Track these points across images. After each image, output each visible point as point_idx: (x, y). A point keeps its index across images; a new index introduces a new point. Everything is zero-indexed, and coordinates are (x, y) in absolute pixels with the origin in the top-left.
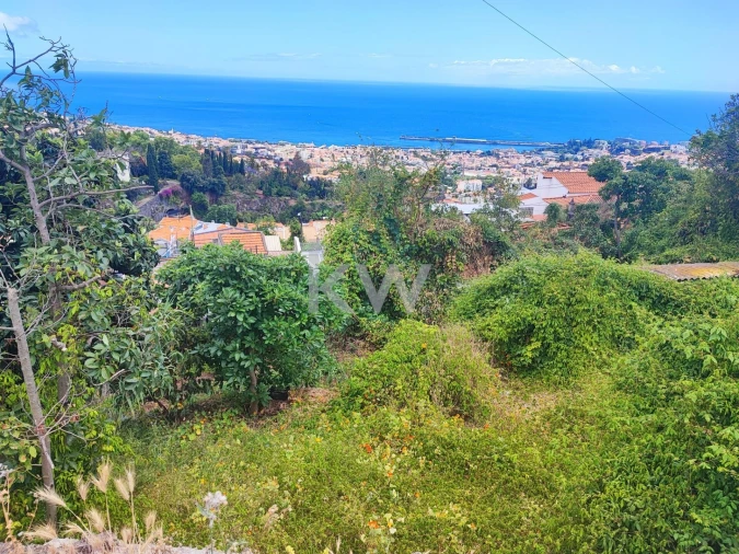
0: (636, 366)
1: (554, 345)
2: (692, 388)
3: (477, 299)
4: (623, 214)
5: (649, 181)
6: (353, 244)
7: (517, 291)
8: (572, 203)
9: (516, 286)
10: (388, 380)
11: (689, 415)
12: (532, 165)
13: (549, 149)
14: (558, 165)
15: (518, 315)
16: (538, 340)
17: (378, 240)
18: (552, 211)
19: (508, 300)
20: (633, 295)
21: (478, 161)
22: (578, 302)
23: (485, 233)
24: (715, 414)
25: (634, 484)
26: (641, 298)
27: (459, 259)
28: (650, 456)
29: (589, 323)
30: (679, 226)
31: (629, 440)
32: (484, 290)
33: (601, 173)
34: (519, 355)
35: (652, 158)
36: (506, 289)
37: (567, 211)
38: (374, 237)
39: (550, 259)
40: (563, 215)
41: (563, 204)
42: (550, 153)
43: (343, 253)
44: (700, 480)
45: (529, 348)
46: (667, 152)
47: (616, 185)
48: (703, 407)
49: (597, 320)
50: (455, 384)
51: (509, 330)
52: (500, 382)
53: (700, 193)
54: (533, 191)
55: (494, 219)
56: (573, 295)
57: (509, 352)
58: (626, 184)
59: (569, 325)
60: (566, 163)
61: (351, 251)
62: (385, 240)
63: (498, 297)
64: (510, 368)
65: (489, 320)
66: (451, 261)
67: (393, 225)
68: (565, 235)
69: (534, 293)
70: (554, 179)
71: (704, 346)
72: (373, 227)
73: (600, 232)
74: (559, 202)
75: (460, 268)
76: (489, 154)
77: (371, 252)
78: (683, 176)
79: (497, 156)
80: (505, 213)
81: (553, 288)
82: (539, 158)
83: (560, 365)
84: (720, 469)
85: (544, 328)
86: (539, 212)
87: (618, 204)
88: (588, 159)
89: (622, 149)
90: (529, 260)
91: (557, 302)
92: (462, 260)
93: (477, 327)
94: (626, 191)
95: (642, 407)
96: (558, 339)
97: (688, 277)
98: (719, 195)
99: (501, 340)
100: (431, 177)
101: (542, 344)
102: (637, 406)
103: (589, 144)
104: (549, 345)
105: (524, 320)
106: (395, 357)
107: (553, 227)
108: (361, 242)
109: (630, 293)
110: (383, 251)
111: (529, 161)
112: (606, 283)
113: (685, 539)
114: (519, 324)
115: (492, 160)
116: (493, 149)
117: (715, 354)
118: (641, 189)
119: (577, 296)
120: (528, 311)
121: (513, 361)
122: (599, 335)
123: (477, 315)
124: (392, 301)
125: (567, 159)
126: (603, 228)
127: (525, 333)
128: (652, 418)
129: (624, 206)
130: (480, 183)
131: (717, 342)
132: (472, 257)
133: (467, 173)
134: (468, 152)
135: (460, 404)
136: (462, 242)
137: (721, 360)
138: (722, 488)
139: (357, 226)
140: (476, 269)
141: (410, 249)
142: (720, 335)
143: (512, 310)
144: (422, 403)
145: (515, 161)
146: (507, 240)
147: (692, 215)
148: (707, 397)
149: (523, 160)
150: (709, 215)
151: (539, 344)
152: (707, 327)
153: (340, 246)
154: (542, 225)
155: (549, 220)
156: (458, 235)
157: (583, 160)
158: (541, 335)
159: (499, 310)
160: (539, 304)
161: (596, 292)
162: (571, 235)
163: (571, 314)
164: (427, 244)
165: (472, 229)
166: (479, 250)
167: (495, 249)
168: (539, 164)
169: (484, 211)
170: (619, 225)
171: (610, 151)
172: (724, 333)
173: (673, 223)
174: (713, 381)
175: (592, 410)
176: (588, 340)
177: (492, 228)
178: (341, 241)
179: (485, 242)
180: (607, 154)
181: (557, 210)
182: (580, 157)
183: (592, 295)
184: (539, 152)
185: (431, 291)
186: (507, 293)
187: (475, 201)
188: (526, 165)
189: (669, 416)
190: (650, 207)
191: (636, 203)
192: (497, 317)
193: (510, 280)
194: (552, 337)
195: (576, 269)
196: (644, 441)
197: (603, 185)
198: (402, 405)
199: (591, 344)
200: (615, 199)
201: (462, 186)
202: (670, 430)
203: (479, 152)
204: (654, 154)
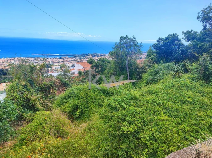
0: (104, 111)
1: (84, 110)
2: (116, 114)
3: (61, 101)
4: (97, 72)
5: (102, 63)
6: (17, 90)
7: (72, 96)
8: (85, 70)
9: (72, 95)
10: (35, 132)
11: (116, 121)
12: (73, 61)
13: (77, 56)
14: (80, 60)
15: (73, 103)
16: (80, 109)
17: (26, 87)
18: (80, 73)
19: (70, 100)
20: (102, 93)
21: (58, 60)
22: (89, 97)
23: (61, 81)
24: (121, 119)
25: (107, 143)
26: (103, 93)
27: (55, 89)
28: (109, 134)
29: (92, 102)
30: (109, 74)
31: (104, 132)
32: (63, 98)
33: (90, 62)
34: (75, 115)
35: (101, 58)
36: (69, 96)
37: (84, 72)
38: (25, 86)
39: (80, 86)
40: (83, 74)
41: (82, 71)
43: (13, 93)
44: (121, 137)
45: (78, 112)
46: (105, 56)
47: (94, 65)
48: (119, 118)
49: (94, 101)
50: (57, 128)
51: (71, 108)
52: (71, 124)
53: (113, 66)
54: (74, 68)
55: (64, 77)
56: (87, 95)
57: (72, 114)
58: (96, 65)
59: (87, 103)
60: (82, 60)
61: (17, 92)
62: (29, 87)
63: (67, 99)
64: (73, 119)
65: (65, 106)
66: (52, 91)
67: (31, 82)
68: (84, 79)
69: (77, 96)
70: (79, 64)
71: (117, 103)
72: (24, 83)
74: (81, 70)
75: (55, 92)
76: (61, 58)
77: (24, 91)
78: (109, 62)
79: (63, 59)
80: (67, 75)
81: (82, 94)
82: (75, 59)
83: (86, 115)
84: (124, 133)
85: (81, 106)
86: (76, 74)
87: (95, 70)
88: (87, 59)
89: (94, 56)
90: (74, 88)
91: (83, 98)
92: (56, 90)
93: (62, 109)
94: (97, 66)
95: (106, 122)
96: (85, 108)
97: (113, 86)
98: (116, 66)
99: (69, 111)
100: (42, 66)
101: (81, 110)
102: (105, 122)
103: (87, 55)
104: (83, 110)
105: (75, 104)
106: (36, 124)
107: (80, 77)
108: (20, 89)
109: (101, 92)
110: (29, 91)
111: (72, 60)
112: (95, 91)
113: (120, 153)
114: (74, 106)
115: (62, 60)
116: (61, 57)
117: (119, 105)
118: (100, 66)
119: (88, 95)
120: (76, 102)
121: (74, 117)
122: (95, 105)
123: (62, 105)
124: (34, 106)
125: (82, 59)
127: (76, 108)
128: (108, 124)
129: (97, 70)
130: (59, 66)
131: (119, 102)
132: (59, 88)
133: (55, 64)
134: (54, 58)
135: (59, 133)
136: (55, 84)
137: (121, 106)
138: (126, 138)
139: (18, 84)
140: (60, 92)
141: (38, 89)
142: (120, 100)
143: (71, 102)
144: (47, 137)
145: (68, 60)
146: (68, 82)
147: (112, 71)
148: (119, 116)
149: (70, 59)
150: (115, 71)
151: (80, 110)
152: (117, 98)
153: (12, 91)
154: (78, 77)
155: (79, 75)
156: (53, 83)
158: (80, 108)
159: (68, 103)
160: (79, 99)
161: (93, 93)
162: (86, 79)
163: (87, 100)
164: (44, 86)
165: (57, 80)
166: (60, 86)
167: (65, 85)
168: (75, 60)
169: (61, 75)
170: (97, 75)
171: (92, 56)
172: (120, 99)
173: (108, 73)
174: (120, 111)
175: (94, 126)
176: (93, 106)
177: (63, 79)
178: (12, 89)
179: (62, 84)
180: (92, 57)
181: (81, 73)
182: (85, 58)
183: (92, 94)
184: (74, 57)
185: (47, 100)
186: (69, 98)
187: (57, 72)
188: (72, 61)
189: (112, 123)
190: (103, 70)
191: (99, 69)
192: (67, 105)
193: (70, 94)
194: (83, 108)
195: (87, 88)
196: (107, 131)
197: (91, 65)
198: (40, 139)
199: (94, 107)
200: (94, 68)
201: (54, 68)
202: (113, 126)
203: (58, 58)
204: (102, 57)
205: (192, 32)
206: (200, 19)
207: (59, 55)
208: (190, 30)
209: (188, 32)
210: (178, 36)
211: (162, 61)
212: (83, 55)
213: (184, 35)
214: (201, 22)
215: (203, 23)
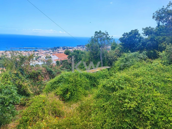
1: (73, 92)
6: (10, 78)
8: (61, 60)
12: (47, 53)
13: (50, 49)
14: (53, 52)
15: (64, 87)
16: (70, 92)
17: (18, 75)
18: (57, 62)
24: (122, 98)
25: (112, 118)
28: (113, 111)
33: (67, 53)
34: (66, 97)
38: (17, 75)
40: (60, 63)
42: (50, 50)
43: (7, 81)
45: (68, 94)
46: (73, 49)
47: (71, 56)
51: (63, 91)
56: (75, 80)
57: (63, 97)
60: (54, 52)
61: (10, 80)
62: (20, 75)
66: (40, 77)
67: (22, 71)
68: (62, 67)
69: (67, 81)
72: (16, 72)
73: (69, 66)
74: (58, 60)
75: (43, 79)
76: (36, 51)
77: (16, 79)
79: (38, 51)
80: (49, 64)
81: (71, 79)
85: (71, 89)
87: (71, 59)
92: (43, 77)
96: (74, 91)
98: (92, 55)
99: (61, 94)
100: (31, 57)
103: (58, 48)
104: (72, 93)
108: (13, 77)
110: (20, 78)
111: (46, 52)
114: (65, 89)
118: (75, 56)
120: (66, 86)
121: (65, 99)
125: (54, 51)
126: (69, 65)
131: (117, 83)
132: (45, 76)
139: (10, 73)
141: (28, 76)
142: (117, 81)
143: (62, 86)
145: (43, 52)
149: (44, 52)
155: (57, 64)
156: (41, 71)
157: (58, 51)
159: (59, 87)
162: (64, 67)
164: (33, 74)
166: (46, 74)
167: (50, 73)
168: (48, 53)
179: (47, 71)
182: (57, 51)
184: (48, 50)
188: (45, 53)
192: (59, 89)
193: (60, 79)
194: (73, 91)
197: (68, 56)
202: (115, 104)
205: (150, 28)
206: (155, 18)
207: (34, 48)
208: (148, 27)
209: (147, 28)
210: (138, 31)
211: (130, 51)
212: (55, 48)
213: (143, 30)
214: (156, 20)
215: (157, 21)
